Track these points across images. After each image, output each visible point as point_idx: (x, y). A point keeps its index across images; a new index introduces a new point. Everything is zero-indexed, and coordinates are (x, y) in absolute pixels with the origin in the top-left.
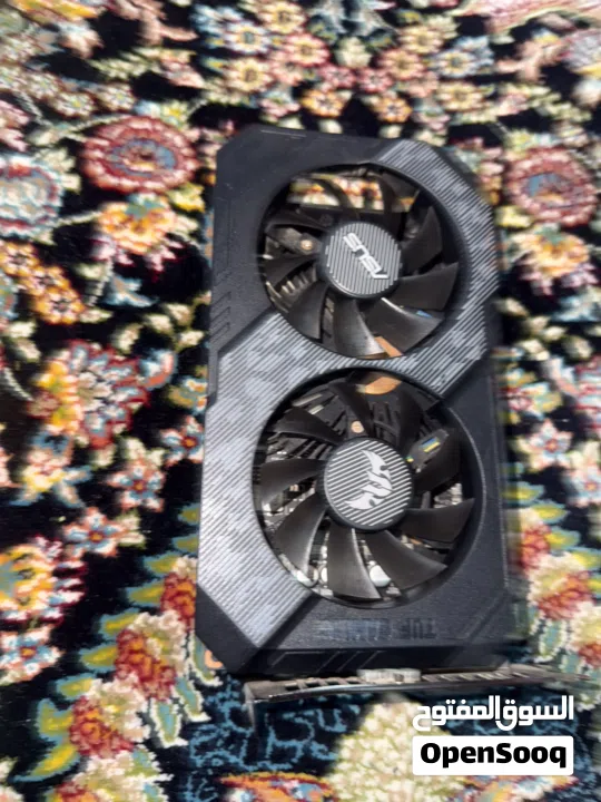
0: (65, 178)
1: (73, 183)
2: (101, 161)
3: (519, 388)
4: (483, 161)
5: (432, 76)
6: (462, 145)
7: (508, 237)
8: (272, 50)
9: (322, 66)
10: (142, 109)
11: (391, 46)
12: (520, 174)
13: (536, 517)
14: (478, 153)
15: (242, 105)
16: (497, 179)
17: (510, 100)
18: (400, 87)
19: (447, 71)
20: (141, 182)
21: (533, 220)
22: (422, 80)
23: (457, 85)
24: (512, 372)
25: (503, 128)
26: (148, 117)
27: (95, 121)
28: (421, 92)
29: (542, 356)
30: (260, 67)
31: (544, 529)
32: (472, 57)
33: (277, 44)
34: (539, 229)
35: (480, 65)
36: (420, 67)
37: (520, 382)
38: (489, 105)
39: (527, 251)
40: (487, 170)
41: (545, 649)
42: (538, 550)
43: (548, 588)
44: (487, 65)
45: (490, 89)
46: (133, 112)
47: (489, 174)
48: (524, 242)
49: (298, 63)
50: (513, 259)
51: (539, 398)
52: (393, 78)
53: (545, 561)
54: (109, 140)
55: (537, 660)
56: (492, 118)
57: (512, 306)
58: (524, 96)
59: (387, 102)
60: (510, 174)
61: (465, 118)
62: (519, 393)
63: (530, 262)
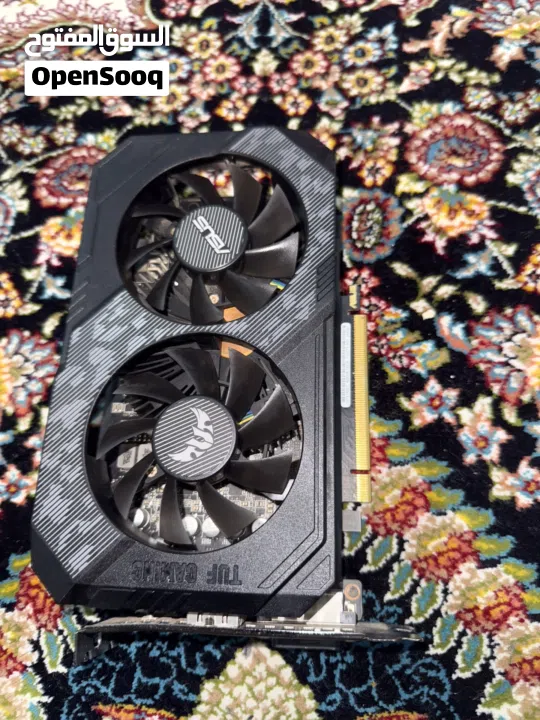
0: (17, 203)
1: (24, 206)
2: (46, 186)
3: (402, 348)
4: (380, 137)
5: (335, 69)
6: (359, 126)
7: (401, 204)
8: (191, 74)
9: (234, 79)
10: (82, 141)
11: (298, 51)
12: (417, 143)
13: (415, 474)
14: (376, 130)
15: (161, 124)
16: (394, 152)
17: (412, 77)
18: (304, 84)
19: (350, 63)
20: (74, 199)
21: (429, 184)
22: (325, 75)
23: (359, 73)
24: (395, 332)
25: (403, 104)
26: (85, 147)
27: (46, 156)
28: (323, 85)
29: (429, 314)
30: (180, 90)
31: (425, 486)
32: (377, 46)
33: (196, 69)
34: (435, 192)
35: (384, 51)
36: (324, 64)
37: (404, 342)
38: (390, 85)
39: (421, 215)
40: (383, 145)
41: (418, 609)
42: (416, 508)
43: (424, 548)
44: (391, 50)
45: (393, 71)
46: (75, 144)
47: (385, 148)
48: (418, 207)
49: (213, 81)
50: (405, 225)
51: (424, 356)
52: (298, 77)
53: (424, 519)
54: (54, 169)
55: (407, 622)
56: (392, 97)
57: (401, 269)
58: (427, 71)
59: (290, 99)
60: (408, 145)
61: (364, 101)
62: (402, 353)
63: (423, 225)
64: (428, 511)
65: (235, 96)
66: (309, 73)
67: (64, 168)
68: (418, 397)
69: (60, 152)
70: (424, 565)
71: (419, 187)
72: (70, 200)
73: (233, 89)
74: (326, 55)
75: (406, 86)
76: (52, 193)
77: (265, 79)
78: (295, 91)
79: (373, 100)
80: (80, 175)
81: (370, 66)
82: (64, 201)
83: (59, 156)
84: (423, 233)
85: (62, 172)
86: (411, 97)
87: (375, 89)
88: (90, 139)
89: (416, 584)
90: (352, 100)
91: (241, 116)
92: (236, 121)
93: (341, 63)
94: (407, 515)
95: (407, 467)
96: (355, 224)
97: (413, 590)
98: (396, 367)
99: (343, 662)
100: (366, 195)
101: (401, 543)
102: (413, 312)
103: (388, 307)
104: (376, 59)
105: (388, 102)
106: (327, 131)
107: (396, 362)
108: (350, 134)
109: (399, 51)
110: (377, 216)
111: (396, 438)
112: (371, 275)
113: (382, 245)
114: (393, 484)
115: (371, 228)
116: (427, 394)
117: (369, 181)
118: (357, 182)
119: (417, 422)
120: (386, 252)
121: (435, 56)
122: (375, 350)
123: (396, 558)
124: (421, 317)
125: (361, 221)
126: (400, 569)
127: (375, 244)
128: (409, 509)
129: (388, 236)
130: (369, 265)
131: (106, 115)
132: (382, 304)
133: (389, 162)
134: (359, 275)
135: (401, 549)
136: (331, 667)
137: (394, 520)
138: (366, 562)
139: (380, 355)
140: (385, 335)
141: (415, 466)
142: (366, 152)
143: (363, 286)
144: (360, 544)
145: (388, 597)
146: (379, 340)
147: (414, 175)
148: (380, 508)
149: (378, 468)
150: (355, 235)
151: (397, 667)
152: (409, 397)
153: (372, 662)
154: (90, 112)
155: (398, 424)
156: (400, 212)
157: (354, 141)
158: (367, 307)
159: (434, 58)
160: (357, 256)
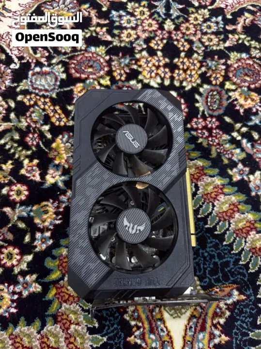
0: (61, 74)
1: (64, 76)
2: (74, 68)
3: (228, 150)
4: (218, 64)
5: (198, 32)
6: (210, 59)
7: (227, 93)
8: (137, 25)
9: (156, 31)
10: (89, 49)
11: (183, 22)
12: (233, 69)
13: (234, 199)
14: (216, 62)
15: (125, 47)
16: (223, 71)
17: (230, 41)
18: (186, 38)
19: (205, 30)
20: (88, 76)
21: (237, 86)
22: (195, 34)
23: (209, 36)
24: (226, 144)
25: (226, 52)
26: (91, 52)
27: (72, 54)
28: (194, 39)
29: (239, 138)
30: (132, 32)
31: (237, 203)
32: (215, 25)
33: (139, 23)
34: (239, 90)
35: (218, 28)
36: (194, 29)
37: (230, 148)
38: (221, 42)
39: (234, 99)
40: (219, 68)
41: (236, 248)
42: (234, 211)
43: (238, 226)
44: (221, 27)
45: (222, 37)
46: (86, 50)
47: (220, 69)
48: (233, 95)
49: (147, 30)
50: (228, 102)
51: (237, 154)
52: (184, 34)
53: (237, 215)
54: (77, 61)
55: (232, 252)
56: (222, 48)
57: (228, 119)
58: (236, 39)
59: (181, 43)
60: (229, 69)
61: (211, 48)
62: (229, 152)
63: (235, 103)
64: (239, 212)
65: (157, 38)
66: (188, 33)
67: (82, 61)
68: (235, 170)
69: (79, 53)
70: (238, 232)
71: (233, 87)
72: (86, 76)
73: (156, 35)
74: (195, 26)
75: (227, 44)
76: (77, 71)
77: (170, 33)
78: (183, 40)
79: (215, 48)
80: (89, 65)
81: (213, 33)
82: (83, 76)
83: (78, 55)
84: (235, 106)
85: (81, 63)
86: (230, 49)
87: (215, 44)
88: (93, 49)
89: (235, 239)
90: (206, 47)
91: (160, 48)
92: (158, 50)
93: (201, 30)
94: (231, 214)
95: (231, 196)
96: (209, 100)
97: (234, 241)
98: (227, 158)
99: (209, 267)
100: (213, 88)
101: (230, 224)
102: (232, 137)
103: (223, 134)
104: (215, 31)
105: (220, 50)
106: (197, 59)
107: (227, 156)
108: (206, 62)
109: (224, 28)
110: (217, 97)
111: (227, 185)
112: (216, 120)
113: (220, 109)
114: (226, 202)
115: (215, 101)
116: (238, 169)
117: (214, 82)
118: (209, 83)
119: (235, 179)
120: (221, 112)
121: (239, 32)
122: (219, 150)
123: (228, 229)
124: (236, 139)
125: (211, 99)
126: (229, 233)
127: (217, 108)
128: (231, 211)
129: (222, 105)
130: (215, 117)
131: (100, 39)
132: (221, 133)
133: (221, 75)
134: (212, 120)
135: (230, 226)
136: (205, 269)
137: (227, 215)
138: (217, 230)
139: (221, 153)
140: (222, 145)
141: (234, 196)
142: (213, 70)
143: (213, 125)
144: (214, 224)
145: (225, 243)
146: (220, 147)
147: (231, 82)
148: (221, 211)
149: (220, 196)
150: (209, 104)
151: (229, 269)
152: (232, 170)
153: (220, 267)
154: (91, 36)
155: (228, 180)
156: (226, 96)
157: (208, 65)
158: (215, 133)
159: (238, 34)
160: (210, 112)
